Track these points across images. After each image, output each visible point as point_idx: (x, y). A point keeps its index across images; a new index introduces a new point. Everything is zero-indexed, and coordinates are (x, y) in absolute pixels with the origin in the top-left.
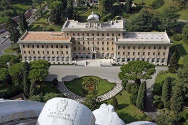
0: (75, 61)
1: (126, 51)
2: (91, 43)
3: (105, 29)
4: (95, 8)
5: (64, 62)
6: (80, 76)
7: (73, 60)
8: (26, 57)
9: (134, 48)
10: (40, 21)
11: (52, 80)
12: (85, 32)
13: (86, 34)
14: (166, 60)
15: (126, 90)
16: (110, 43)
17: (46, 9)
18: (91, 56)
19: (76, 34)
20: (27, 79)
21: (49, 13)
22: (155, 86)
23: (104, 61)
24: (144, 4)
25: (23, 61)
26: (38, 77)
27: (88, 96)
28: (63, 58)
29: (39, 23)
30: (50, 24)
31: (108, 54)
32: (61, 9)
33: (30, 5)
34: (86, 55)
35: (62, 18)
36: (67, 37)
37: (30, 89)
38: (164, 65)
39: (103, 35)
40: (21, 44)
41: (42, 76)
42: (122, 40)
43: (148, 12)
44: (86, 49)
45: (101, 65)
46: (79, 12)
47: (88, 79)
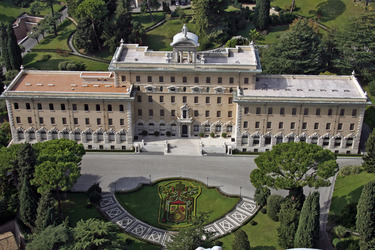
0: (141, 143)
1: (262, 119)
2: (179, 99)
3: (214, 67)
4: (184, 16)
5: (113, 144)
6: (154, 179)
7: (136, 139)
8: (20, 132)
9: (282, 112)
10: (49, 46)
11: (86, 189)
12: (167, 73)
13: (167, 79)
14: (355, 143)
15: (265, 212)
16: (225, 100)
17: (65, 16)
18: (179, 130)
19: (144, 78)
20: (28, 185)
21: (72, 27)
22: (334, 202)
23: (209, 143)
24: (297, 9)
25: (14, 141)
26: (57, 182)
27: (176, 226)
28: (111, 134)
29: (49, 50)
30: (76, 53)
31: (218, 126)
32: (103, 19)
33: (26, 6)
34: (167, 128)
35: (104, 40)
36: (122, 84)
37: (39, 210)
38: (352, 152)
39: (208, 81)
40: (10, 99)
41: (67, 179)
42: (252, 93)
43: (311, 29)
44: (167, 115)
45: (203, 153)
46: (146, 26)
47: (174, 185)
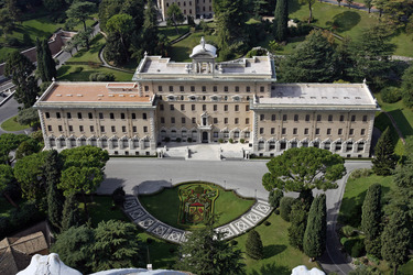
0: (164, 149)
1: (278, 124)
2: (199, 107)
3: (231, 76)
4: (207, 29)
5: (138, 149)
6: (175, 183)
7: (159, 145)
8: (52, 140)
9: (296, 119)
10: (83, 59)
11: (111, 192)
12: (187, 83)
13: (187, 88)
14: (366, 147)
15: (278, 213)
16: (242, 108)
17: (97, 30)
18: (199, 136)
19: (165, 88)
20: (55, 189)
21: (103, 41)
22: (344, 204)
23: (228, 148)
24: (315, 21)
25: (47, 148)
26: (81, 186)
27: (194, 227)
28: (136, 141)
29: (82, 63)
30: (106, 65)
31: (237, 132)
32: (131, 33)
33: (61, 22)
34: (188, 134)
35: (132, 52)
36: (145, 93)
37: (64, 212)
38: (363, 156)
39: (226, 90)
40: (42, 109)
41: (91, 183)
42: (268, 101)
43: (325, 39)
44: (188, 122)
45: (222, 158)
46: (171, 38)
47: (193, 188)
